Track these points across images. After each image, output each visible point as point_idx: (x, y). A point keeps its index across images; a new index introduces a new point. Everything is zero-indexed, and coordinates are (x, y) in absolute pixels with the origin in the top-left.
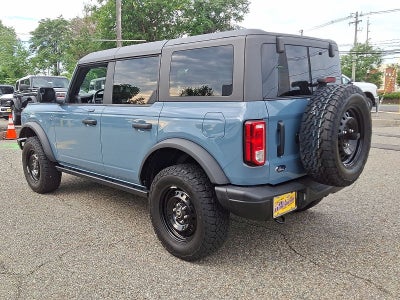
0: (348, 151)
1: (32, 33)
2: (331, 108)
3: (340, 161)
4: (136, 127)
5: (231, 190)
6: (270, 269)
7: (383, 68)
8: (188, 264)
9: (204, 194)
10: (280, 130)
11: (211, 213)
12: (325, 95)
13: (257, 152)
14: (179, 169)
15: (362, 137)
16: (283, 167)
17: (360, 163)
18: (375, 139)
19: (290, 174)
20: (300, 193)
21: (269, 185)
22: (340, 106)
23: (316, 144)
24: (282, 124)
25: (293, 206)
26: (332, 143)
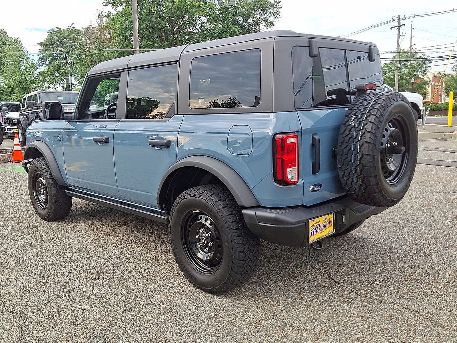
0: (392, 167)
1: (40, 44)
2: (372, 119)
3: (382, 178)
4: (153, 145)
5: (260, 213)
6: (307, 301)
7: (428, 76)
8: (214, 297)
9: (231, 218)
10: (315, 144)
11: (239, 240)
12: (365, 103)
13: (289, 170)
14: (201, 191)
15: (407, 150)
16: (319, 185)
17: (405, 180)
18: (421, 155)
19: (326, 194)
20: (338, 215)
21: (303, 206)
22: (382, 115)
23: (355, 159)
24: (316, 137)
25: (331, 230)
26: (374, 157)
